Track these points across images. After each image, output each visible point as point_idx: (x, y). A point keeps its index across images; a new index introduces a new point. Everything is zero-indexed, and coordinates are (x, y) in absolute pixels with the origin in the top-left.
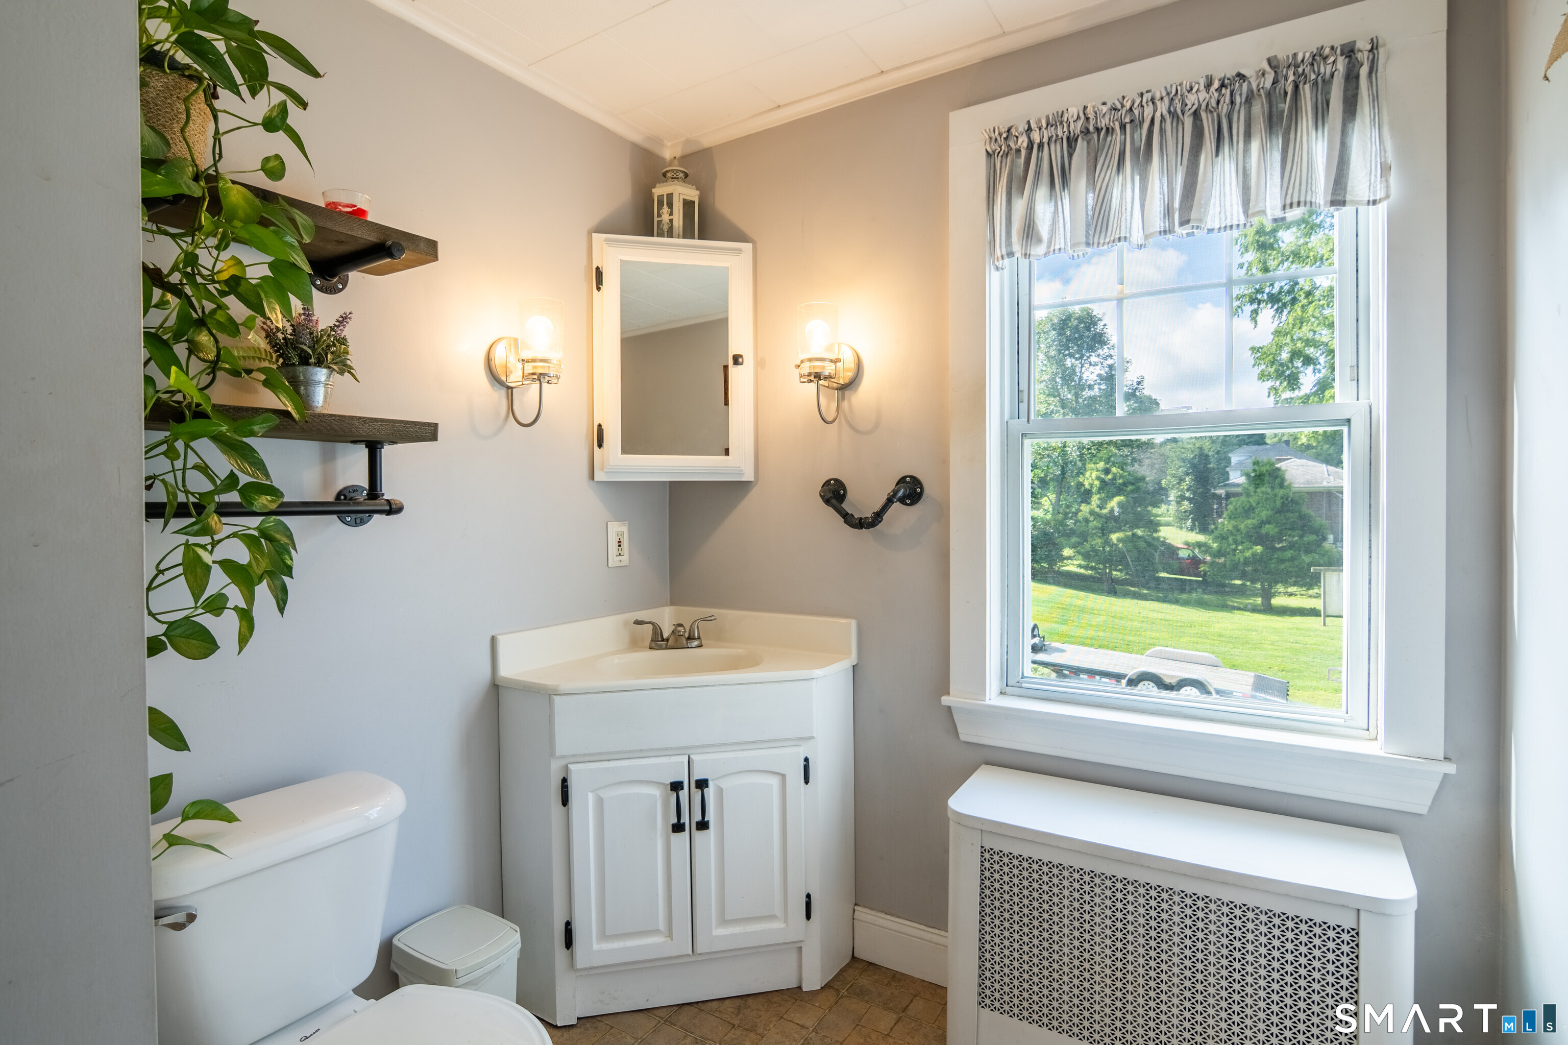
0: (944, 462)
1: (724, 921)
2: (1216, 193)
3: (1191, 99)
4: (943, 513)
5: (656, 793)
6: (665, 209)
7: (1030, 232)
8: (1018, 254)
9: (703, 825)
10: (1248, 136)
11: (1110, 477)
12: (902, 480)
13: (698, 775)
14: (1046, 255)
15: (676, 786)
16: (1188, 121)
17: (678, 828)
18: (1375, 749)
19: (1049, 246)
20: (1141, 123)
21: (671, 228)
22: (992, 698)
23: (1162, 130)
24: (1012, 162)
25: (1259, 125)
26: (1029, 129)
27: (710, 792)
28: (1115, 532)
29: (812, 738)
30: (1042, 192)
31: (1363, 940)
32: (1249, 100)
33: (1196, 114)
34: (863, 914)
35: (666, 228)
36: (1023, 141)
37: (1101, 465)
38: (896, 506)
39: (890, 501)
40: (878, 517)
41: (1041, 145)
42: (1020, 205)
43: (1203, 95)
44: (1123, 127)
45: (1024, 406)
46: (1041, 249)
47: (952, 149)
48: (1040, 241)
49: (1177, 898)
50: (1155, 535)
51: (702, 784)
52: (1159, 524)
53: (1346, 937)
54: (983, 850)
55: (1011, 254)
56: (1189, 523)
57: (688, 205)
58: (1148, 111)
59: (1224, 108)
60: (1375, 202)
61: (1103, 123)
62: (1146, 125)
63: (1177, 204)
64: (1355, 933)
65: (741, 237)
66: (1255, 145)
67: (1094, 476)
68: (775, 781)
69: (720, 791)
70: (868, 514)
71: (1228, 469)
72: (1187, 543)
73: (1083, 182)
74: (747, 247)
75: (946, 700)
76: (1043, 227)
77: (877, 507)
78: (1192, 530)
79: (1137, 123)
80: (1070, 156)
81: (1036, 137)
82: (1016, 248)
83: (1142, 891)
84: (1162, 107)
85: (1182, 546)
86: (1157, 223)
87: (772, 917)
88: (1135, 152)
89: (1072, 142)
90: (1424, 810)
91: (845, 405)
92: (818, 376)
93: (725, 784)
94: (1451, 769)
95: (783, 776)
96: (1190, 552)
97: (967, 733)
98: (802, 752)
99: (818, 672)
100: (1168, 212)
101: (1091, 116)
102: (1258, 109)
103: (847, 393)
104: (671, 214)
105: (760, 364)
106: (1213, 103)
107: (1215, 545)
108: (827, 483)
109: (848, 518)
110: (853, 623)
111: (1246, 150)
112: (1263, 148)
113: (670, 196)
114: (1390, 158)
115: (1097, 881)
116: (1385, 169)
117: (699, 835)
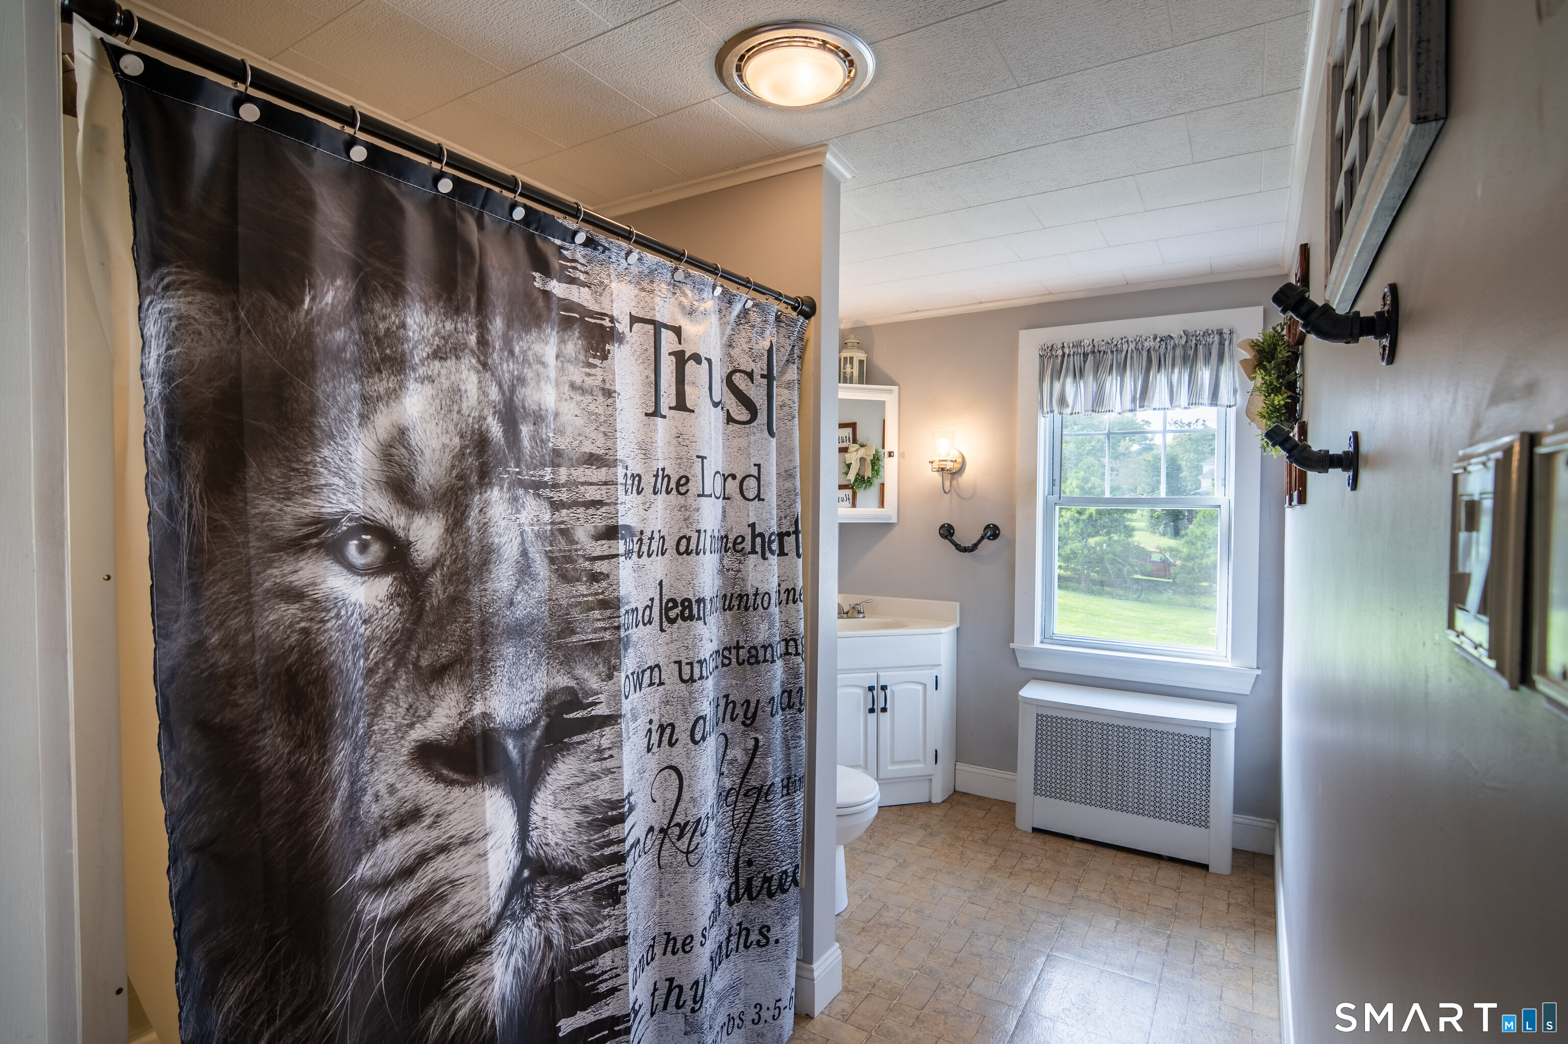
0: (1013, 518)
1: (894, 762)
2: (1157, 390)
3: (1146, 344)
4: (1011, 545)
5: (860, 691)
6: (848, 365)
7: (1062, 401)
8: (1056, 412)
9: (884, 710)
10: (1173, 365)
11: (1089, 485)
12: (988, 527)
13: (882, 683)
14: (1071, 414)
15: (871, 689)
16: (1145, 354)
17: (872, 711)
18: (1228, 664)
19: (1073, 409)
20: (1122, 351)
21: (852, 377)
22: (1037, 644)
23: (1132, 357)
24: (1054, 362)
25: (1178, 361)
26: (1063, 347)
27: (888, 692)
28: (1093, 536)
29: (940, 665)
30: (1069, 381)
31: (1212, 743)
32: (1174, 348)
33: (1149, 351)
34: (960, 766)
35: (848, 376)
36: (1060, 352)
37: (1082, 474)
38: (986, 540)
39: (982, 538)
40: (975, 546)
41: (1069, 355)
42: (1057, 386)
43: (1152, 343)
44: (1112, 352)
45: (1056, 488)
46: (1069, 410)
47: (1020, 350)
48: (1068, 406)
49: (1132, 731)
50: (1130, 540)
51: (884, 688)
52: (1133, 529)
53: (1205, 742)
54: (1038, 715)
55: (1052, 411)
56: (1161, 528)
57: (861, 362)
58: (1125, 347)
59: (1162, 351)
60: (1230, 406)
61: (1102, 349)
62: (1124, 353)
63: (1138, 396)
64: (1209, 739)
65: (892, 383)
66: (1176, 370)
67: (1074, 484)
68: (920, 688)
69: (893, 692)
70: (969, 544)
71: (1199, 477)
72: (1159, 548)
73: (1091, 378)
74: (895, 388)
75: (1012, 645)
76: (1070, 399)
77: (975, 541)
78: (1164, 534)
79: (1119, 351)
80: (1085, 362)
81: (1067, 351)
82: (1055, 408)
83: (1116, 729)
84: (1132, 346)
85: (1154, 550)
86: (1128, 405)
87: (917, 761)
88: (1118, 365)
89: (1085, 355)
90: (1248, 693)
91: (954, 482)
92: (943, 469)
93: (895, 688)
94: (1259, 672)
95: (925, 685)
96: (1161, 555)
97: (1023, 663)
98: (934, 672)
99: (943, 630)
100: (1134, 400)
101: (1096, 345)
102: (1179, 352)
103: (956, 476)
104: (852, 368)
105: (902, 455)
106: (1157, 347)
107: (1185, 550)
108: (943, 526)
109: (958, 547)
110: (958, 604)
111: (1172, 372)
112: (1180, 373)
113: (851, 359)
114: (1237, 386)
115: (1095, 726)
116: (1235, 391)
117: (882, 715)
